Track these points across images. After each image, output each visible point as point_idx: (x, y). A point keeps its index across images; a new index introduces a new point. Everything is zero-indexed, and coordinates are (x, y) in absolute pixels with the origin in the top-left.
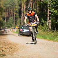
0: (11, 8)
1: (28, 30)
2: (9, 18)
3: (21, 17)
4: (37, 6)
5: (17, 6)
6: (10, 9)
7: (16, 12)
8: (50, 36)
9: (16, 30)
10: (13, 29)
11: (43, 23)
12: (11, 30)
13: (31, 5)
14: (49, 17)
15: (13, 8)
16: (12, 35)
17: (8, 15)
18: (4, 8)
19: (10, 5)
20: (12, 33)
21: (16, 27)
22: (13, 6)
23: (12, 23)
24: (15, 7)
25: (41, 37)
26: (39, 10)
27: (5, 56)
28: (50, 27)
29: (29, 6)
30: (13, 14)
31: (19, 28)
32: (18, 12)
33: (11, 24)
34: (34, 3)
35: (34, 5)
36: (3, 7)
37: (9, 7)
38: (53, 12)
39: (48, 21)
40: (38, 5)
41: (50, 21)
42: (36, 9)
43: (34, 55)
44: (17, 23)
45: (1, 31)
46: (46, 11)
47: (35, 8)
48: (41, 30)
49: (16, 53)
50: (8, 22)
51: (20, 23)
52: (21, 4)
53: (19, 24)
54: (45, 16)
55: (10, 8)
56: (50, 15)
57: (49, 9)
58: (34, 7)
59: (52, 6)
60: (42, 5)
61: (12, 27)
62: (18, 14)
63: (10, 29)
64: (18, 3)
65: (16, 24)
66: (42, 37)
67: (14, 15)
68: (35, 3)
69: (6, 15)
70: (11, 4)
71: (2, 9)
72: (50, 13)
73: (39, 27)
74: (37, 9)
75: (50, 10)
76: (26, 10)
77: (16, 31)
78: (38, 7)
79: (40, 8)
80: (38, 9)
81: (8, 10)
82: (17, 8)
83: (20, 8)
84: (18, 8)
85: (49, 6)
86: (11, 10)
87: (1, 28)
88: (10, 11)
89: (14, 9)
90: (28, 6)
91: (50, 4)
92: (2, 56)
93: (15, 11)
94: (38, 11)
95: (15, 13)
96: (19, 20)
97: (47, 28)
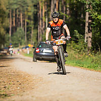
0: (19, 11)
1: (51, 51)
2: (16, 29)
3: (37, 28)
4: (66, 7)
5: (31, 7)
6: (18, 13)
7: (29, 18)
8: (90, 62)
9: (28, 51)
10: (24, 49)
11: (78, 39)
12: (20, 50)
13: (55, 5)
14: (89, 27)
15: (24, 11)
16: (22, 59)
17: (14, 24)
18: (7, 11)
19: (19, 6)
20: (22, 56)
21: (30, 45)
22: (23, 7)
23: (22, 38)
24: (27, 9)
25: (73, 63)
26: (70, 14)
27: (9, 98)
28: (90, 45)
29: (52, 7)
30: (24, 21)
31: (34, 48)
32: (32, 18)
33: (20, 39)
34: (60, 3)
35: (60, 5)
36: (5, 9)
37: (16, 9)
38: (95, 19)
39: (86, 35)
40: (68, 6)
41: (90, 35)
42: (64, 14)
43: (61, 95)
44: (30, 38)
45: (2, 52)
46: (82, 16)
47: (62, 11)
48: (74, 51)
49: (28, 92)
50: (15, 37)
51: (35, 38)
52: (38, 4)
53: (33, 40)
54: (81, 25)
55: (17, 11)
56: (89, 23)
57: (87, 13)
58: (60, 9)
59: (94, 7)
60: (75, 6)
61: (21, 45)
62: (32, 22)
63: (18, 48)
64: (33, 2)
65: (28, 39)
66: (75, 63)
67: (26, 24)
68: (63, 2)
69: (11, 23)
70: (19, 4)
71: (4, 13)
72: (90, 21)
73: (70, 46)
74: (66, 14)
75: (90, 14)
76: (47, 14)
77: (28, 53)
78: (68, 9)
79: (71, 12)
80: (68, 12)
81: (14, 15)
82: (30, 12)
83: (36, 10)
84: (33, 11)
85: (87, 7)
86: (19, 15)
87: (2, 47)
88: (17, 16)
89: (26, 13)
90: (50, 7)
91: (90, 4)
92: (3, 98)
93: (27, 17)
94: (67, 16)
95: (26, 20)
96: (33, 32)
97: (85, 48)
